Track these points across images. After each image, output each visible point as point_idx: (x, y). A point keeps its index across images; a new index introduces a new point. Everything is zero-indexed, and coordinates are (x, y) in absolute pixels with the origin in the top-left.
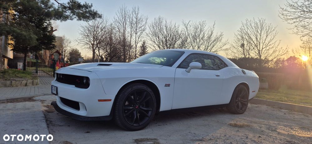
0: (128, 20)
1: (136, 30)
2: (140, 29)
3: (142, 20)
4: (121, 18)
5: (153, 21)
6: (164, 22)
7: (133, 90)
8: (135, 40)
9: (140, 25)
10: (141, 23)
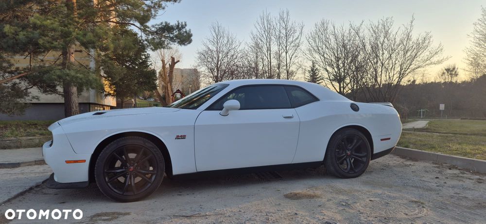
0: (274, 34)
1: (286, 47)
2: (292, 44)
3: (294, 30)
4: (263, 32)
5: (314, 29)
6: (330, 28)
7: (118, 147)
8: (285, 63)
9: (290, 40)
10: (293, 35)
